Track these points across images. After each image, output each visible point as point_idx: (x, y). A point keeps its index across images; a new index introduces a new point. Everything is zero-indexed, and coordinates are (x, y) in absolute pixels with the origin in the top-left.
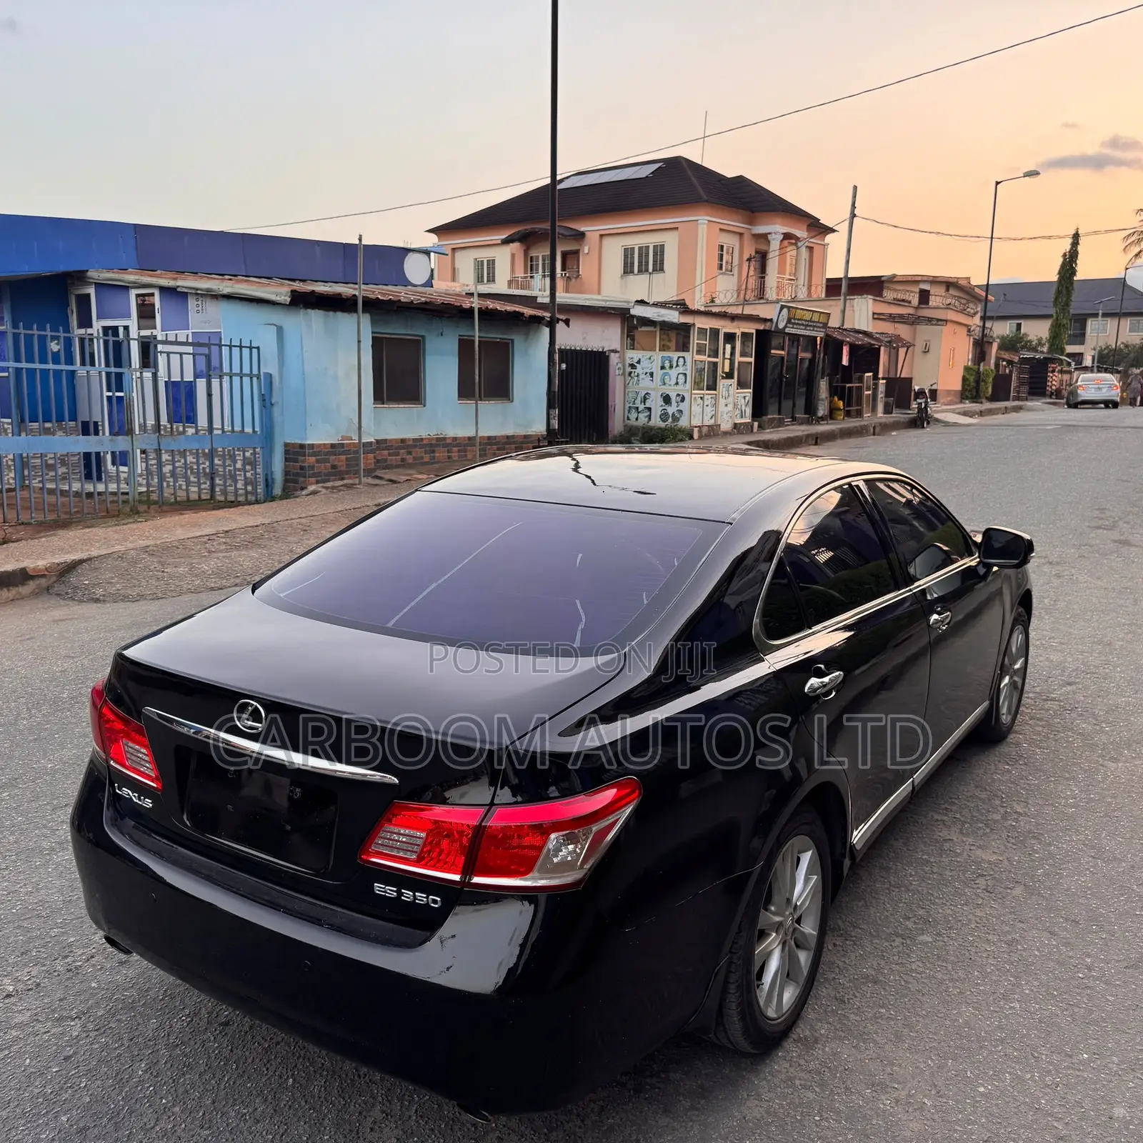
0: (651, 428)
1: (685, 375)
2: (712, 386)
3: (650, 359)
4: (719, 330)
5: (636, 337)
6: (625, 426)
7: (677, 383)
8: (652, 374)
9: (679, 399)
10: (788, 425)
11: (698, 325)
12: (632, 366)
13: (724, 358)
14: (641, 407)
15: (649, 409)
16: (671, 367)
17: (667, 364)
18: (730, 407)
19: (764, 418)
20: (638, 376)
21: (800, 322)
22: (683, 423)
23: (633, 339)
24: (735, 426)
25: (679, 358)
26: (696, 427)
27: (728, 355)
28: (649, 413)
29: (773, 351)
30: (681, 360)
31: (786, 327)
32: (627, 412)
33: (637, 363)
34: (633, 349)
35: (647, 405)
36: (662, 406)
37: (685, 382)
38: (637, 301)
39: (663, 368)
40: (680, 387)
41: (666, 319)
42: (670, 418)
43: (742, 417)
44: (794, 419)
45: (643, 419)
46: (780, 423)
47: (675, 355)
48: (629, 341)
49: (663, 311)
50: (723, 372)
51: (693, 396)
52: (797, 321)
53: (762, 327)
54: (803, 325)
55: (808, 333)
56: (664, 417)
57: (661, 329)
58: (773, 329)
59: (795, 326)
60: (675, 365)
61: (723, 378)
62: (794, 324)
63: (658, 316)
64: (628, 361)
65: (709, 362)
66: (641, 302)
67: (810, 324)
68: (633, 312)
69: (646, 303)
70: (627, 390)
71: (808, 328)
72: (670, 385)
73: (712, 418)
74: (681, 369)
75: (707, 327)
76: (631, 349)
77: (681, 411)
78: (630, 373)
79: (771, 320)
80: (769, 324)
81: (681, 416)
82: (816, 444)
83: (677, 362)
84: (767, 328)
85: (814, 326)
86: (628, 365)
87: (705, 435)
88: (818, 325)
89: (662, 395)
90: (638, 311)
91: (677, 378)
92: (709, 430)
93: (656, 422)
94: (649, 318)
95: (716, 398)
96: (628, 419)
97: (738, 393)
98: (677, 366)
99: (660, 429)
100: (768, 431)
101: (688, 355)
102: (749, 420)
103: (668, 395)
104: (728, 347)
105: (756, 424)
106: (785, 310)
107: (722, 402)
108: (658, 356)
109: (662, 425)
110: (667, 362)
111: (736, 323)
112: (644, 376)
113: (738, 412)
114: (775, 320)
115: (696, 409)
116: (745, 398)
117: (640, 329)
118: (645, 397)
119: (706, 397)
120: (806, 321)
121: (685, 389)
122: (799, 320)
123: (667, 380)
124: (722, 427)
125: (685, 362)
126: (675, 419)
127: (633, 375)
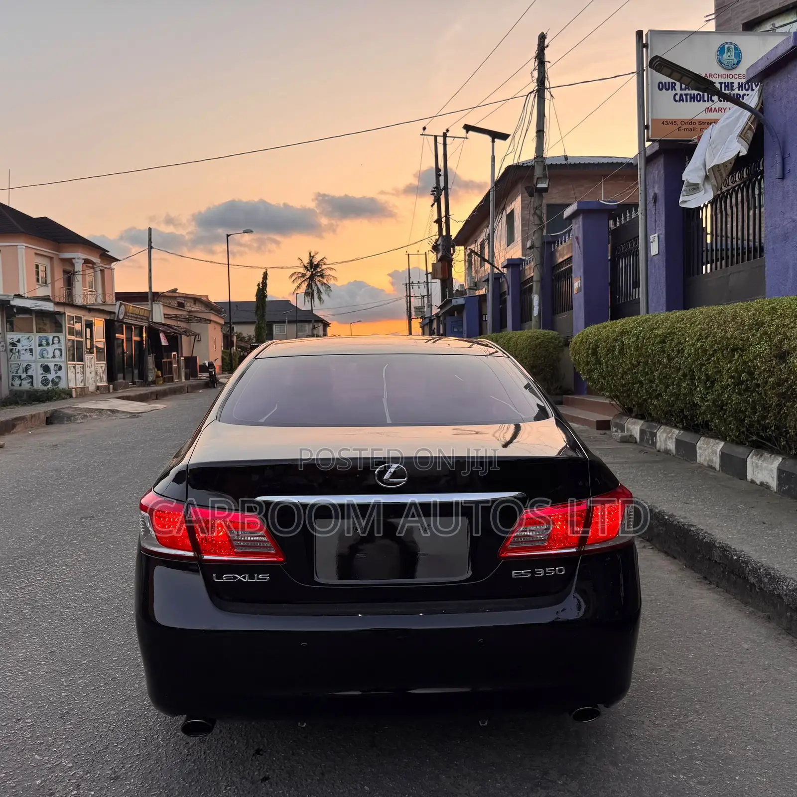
0: (37, 391)
1: (60, 350)
2: (81, 359)
3: (28, 338)
4: (81, 317)
5: (15, 323)
6: (10, 391)
7: (54, 357)
8: (31, 350)
9: (57, 368)
10: (131, 387)
11: (67, 314)
12: (13, 344)
13: (86, 339)
14: (24, 376)
15: (31, 377)
16: (48, 344)
17: (44, 342)
18: (93, 374)
19: (115, 382)
20: (19, 351)
21: (133, 315)
22: (62, 385)
23: (11, 324)
24: (98, 388)
25: (54, 337)
26: (73, 388)
27: (88, 336)
28: (31, 380)
29: (117, 335)
30: (56, 339)
31: (124, 318)
32: (11, 380)
33: (17, 342)
34: (13, 331)
35: (29, 373)
36: (42, 374)
37: (61, 355)
38: (15, 295)
39: (40, 345)
40: (57, 359)
41: (43, 308)
42: (50, 383)
43: (101, 382)
44: (134, 383)
45: (26, 385)
46: (126, 387)
47: (50, 336)
48: (8, 325)
49: (40, 303)
50: (86, 348)
51: (69, 365)
52: (130, 315)
53: (108, 318)
54: (134, 317)
55: (138, 323)
56: (45, 382)
57: (36, 316)
58: (116, 319)
59: (130, 318)
60: (51, 342)
61: (87, 353)
62: (129, 316)
63: (36, 306)
64: (9, 341)
65: (77, 341)
66: (19, 296)
67: (139, 317)
68: (13, 303)
69: (22, 296)
70: (10, 363)
71: (138, 320)
72: (48, 358)
73: (81, 382)
74: (56, 346)
75: (74, 315)
76: (11, 331)
77: (59, 377)
78: (11, 350)
79: (114, 313)
80: (112, 315)
81: (60, 381)
82: (157, 399)
83: (53, 340)
84: (112, 318)
85: (141, 319)
86: (8, 344)
87: (80, 395)
88: (144, 318)
89: (41, 366)
90: (17, 302)
91: (54, 353)
92: (81, 391)
93: (38, 385)
94: (28, 308)
95: (83, 367)
96: (12, 385)
97: (97, 364)
98: (53, 343)
99: (44, 391)
100: (120, 391)
101: (62, 336)
102: (105, 384)
103: (47, 365)
104: (88, 330)
105: (111, 386)
106: (123, 306)
107: (88, 370)
108: (36, 337)
109: (45, 388)
110: (44, 340)
111: (92, 314)
112: (24, 352)
113: (98, 378)
114: (117, 313)
115: (71, 375)
116: (102, 367)
117: (17, 316)
118: (26, 368)
119: (77, 366)
120: (136, 314)
121: (61, 360)
122: (132, 314)
123: (45, 353)
124: (89, 388)
125: (59, 341)
126: (55, 383)
127: (14, 351)
